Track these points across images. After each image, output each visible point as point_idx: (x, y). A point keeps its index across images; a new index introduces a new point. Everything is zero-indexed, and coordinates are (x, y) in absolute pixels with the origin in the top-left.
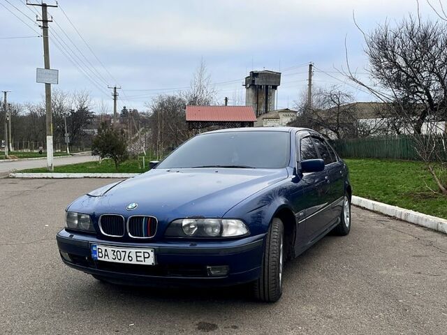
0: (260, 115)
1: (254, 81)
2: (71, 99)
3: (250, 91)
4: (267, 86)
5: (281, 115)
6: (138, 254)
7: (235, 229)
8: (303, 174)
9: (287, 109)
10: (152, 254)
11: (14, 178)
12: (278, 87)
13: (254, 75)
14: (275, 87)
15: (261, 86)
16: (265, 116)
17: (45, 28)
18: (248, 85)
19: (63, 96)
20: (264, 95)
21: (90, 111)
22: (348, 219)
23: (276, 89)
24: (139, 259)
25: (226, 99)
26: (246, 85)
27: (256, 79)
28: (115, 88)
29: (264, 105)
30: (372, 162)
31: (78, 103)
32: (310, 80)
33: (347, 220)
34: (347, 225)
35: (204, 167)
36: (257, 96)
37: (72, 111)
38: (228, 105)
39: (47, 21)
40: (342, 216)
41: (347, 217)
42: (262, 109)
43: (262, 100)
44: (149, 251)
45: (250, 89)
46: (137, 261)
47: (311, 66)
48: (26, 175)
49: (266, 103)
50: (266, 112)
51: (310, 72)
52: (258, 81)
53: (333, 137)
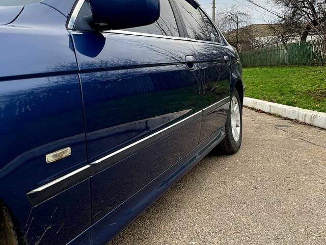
22: (238, 129)
30: (266, 69)
32: (214, 3)
33: (235, 132)
34: (236, 139)
40: (227, 127)
41: (237, 126)
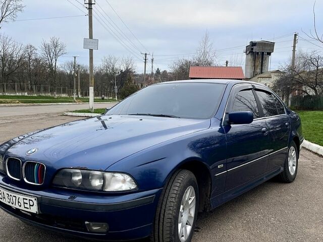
0: (256, 75)
1: (252, 49)
2: (120, 63)
3: (250, 56)
4: (263, 53)
5: (272, 75)
6: (25, 201)
7: (121, 183)
8: (232, 125)
9: (278, 71)
10: (35, 203)
11: (67, 115)
12: (272, 53)
13: (253, 44)
14: (269, 54)
15: (258, 53)
16: (259, 76)
17: (90, 9)
18: (248, 52)
19: (115, 60)
20: (260, 59)
21: (134, 71)
22: (294, 168)
23: (270, 55)
24: (26, 206)
25: (227, 62)
26: (246, 52)
27: (255, 48)
28: (146, 54)
29: (260, 67)
31: (125, 65)
32: (294, 47)
33: (292, 169)
34: (292, 174)
35: (138, 114)
36: (254, 60)
37: (121, 71)
38: (228, 66)
39: (92, 4)
40: (286, 165)
41: (293, 165)
42: (258, 71)
43: (258, 63)
44: (33, 199)
45: (249, 55)
46: (25, 207)
47: (296, 35)
48: (74, 114)
49: (262, 66)
50: (262, 73)
51: (295, 40)
52: (256, 49)
53: (312, 93)
